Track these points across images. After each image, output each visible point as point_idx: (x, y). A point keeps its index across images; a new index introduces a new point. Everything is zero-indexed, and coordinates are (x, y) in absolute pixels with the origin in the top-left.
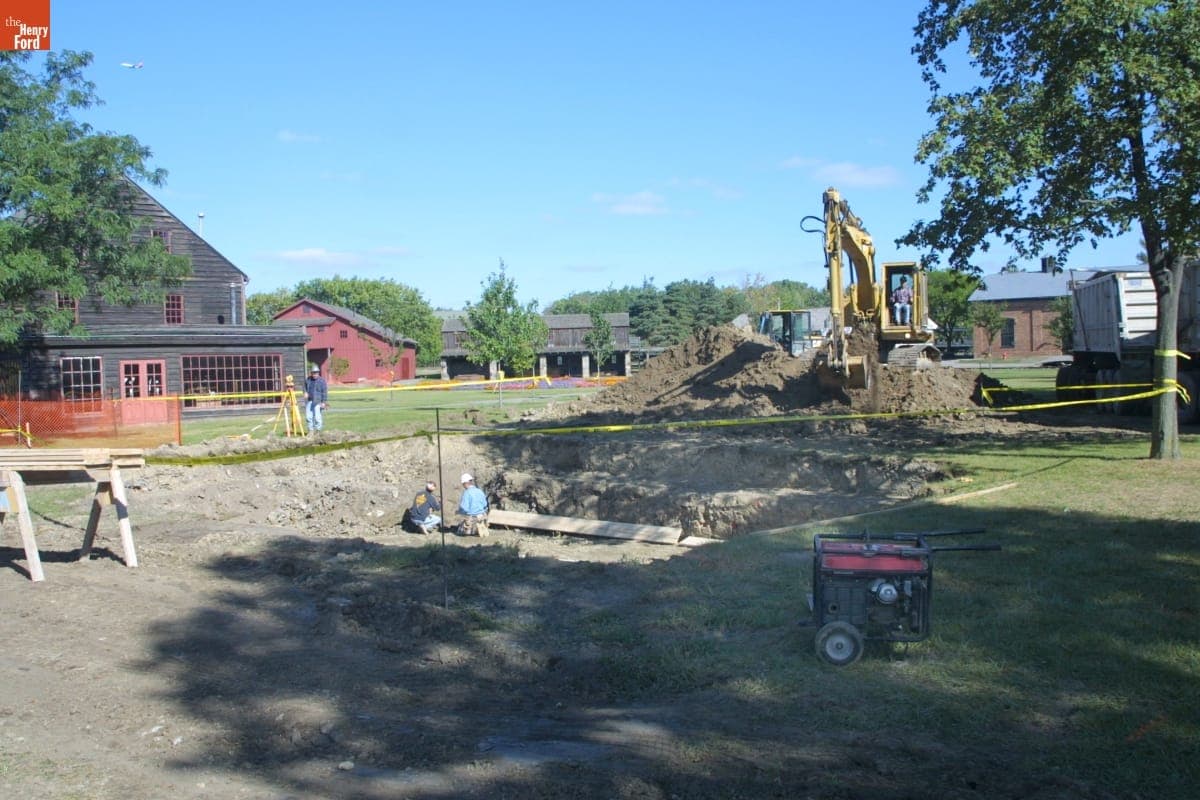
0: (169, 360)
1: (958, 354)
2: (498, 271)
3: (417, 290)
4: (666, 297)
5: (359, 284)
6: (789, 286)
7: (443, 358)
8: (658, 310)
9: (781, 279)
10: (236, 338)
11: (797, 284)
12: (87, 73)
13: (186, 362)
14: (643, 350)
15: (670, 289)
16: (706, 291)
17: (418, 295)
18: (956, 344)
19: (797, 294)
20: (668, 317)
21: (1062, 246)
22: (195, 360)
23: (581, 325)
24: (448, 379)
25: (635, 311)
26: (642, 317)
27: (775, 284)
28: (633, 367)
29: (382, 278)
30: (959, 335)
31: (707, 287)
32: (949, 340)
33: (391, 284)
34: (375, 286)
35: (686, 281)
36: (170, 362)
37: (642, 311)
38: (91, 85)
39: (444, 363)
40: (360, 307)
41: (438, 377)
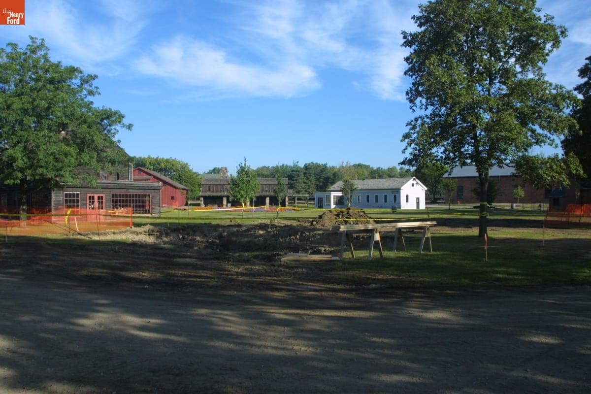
0: (107, 195)
1: (438, 201)
2: (243, 162)
3: (187, 164)
4: (305, 171)
5: (160, 159)
6: (361, 166)
7: (202, 196)
8: (301, 177)
9: (357, 163)
10: (134, 186)
11: (365, 166)
12: (95, 83)
13: (113, 195)
14: (293, 196)
15: (307, 167)
16: (323, 169)
17: (187, 166)
18: (437, 196)
19: (365, 171)
20: (306, 181)
21: (451, 167)
22: (116, 195)
23: (266, 183)
24: (204, 206)
25: (290, 177)
26: (293, 180)
27: (354, 166)
28: (289, 203)
29: (171, 158)
30: (439, 193)
31: (324, 167)
32: (434, 195)
33: (175, 160)
34: (167, 161)
35: (312, 163)
36: (106, 196)
37: (294, 177)
38: (97, 88)
39: (202, 199)
40: (161, 170)
41: (199, 205)
